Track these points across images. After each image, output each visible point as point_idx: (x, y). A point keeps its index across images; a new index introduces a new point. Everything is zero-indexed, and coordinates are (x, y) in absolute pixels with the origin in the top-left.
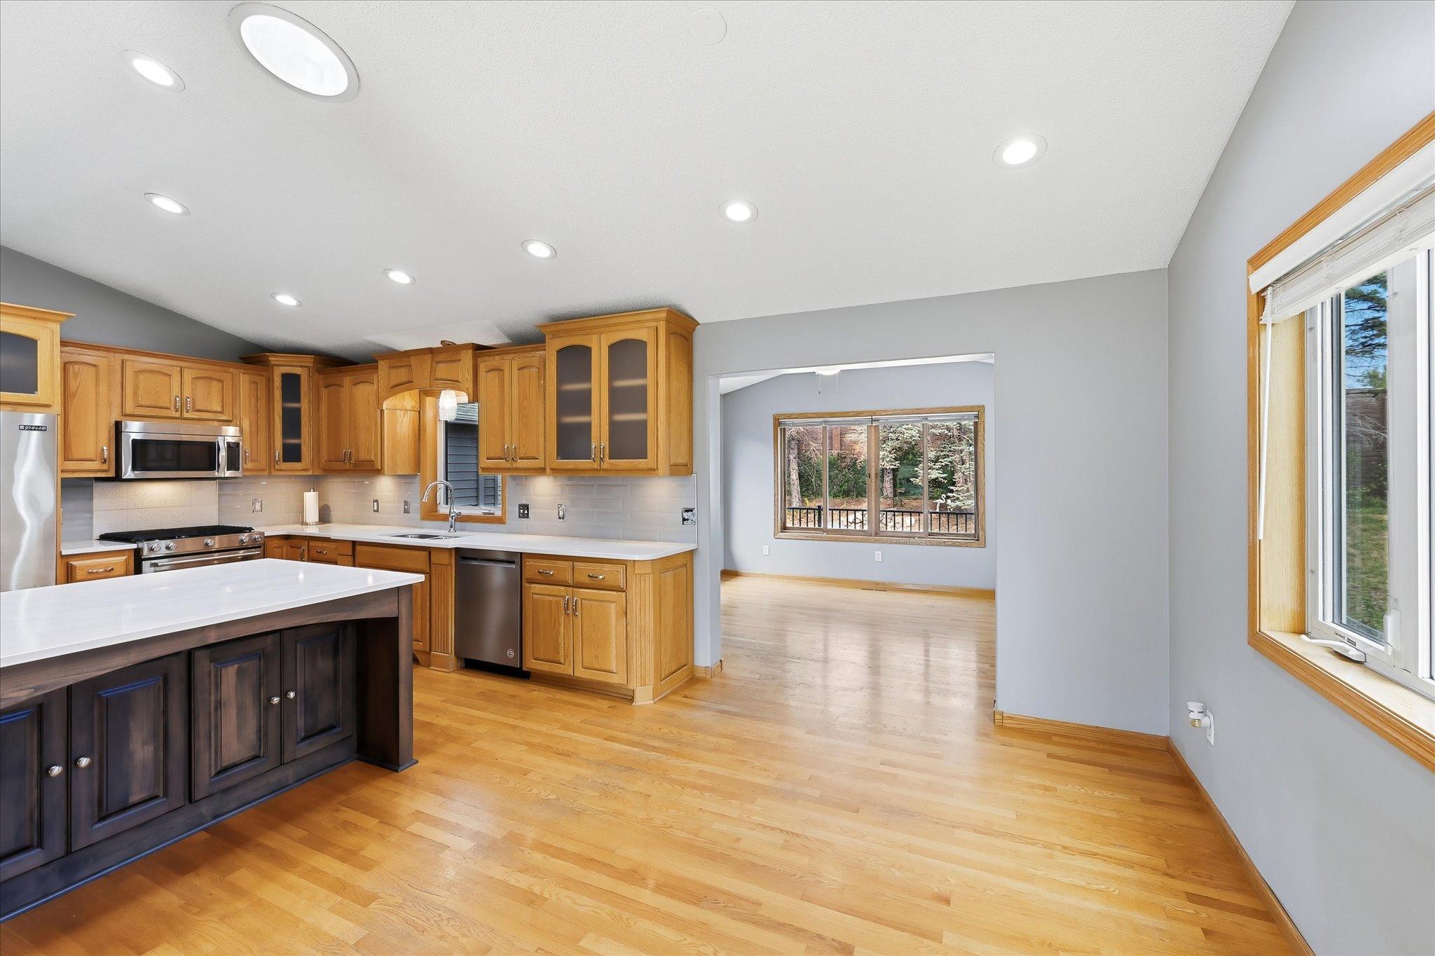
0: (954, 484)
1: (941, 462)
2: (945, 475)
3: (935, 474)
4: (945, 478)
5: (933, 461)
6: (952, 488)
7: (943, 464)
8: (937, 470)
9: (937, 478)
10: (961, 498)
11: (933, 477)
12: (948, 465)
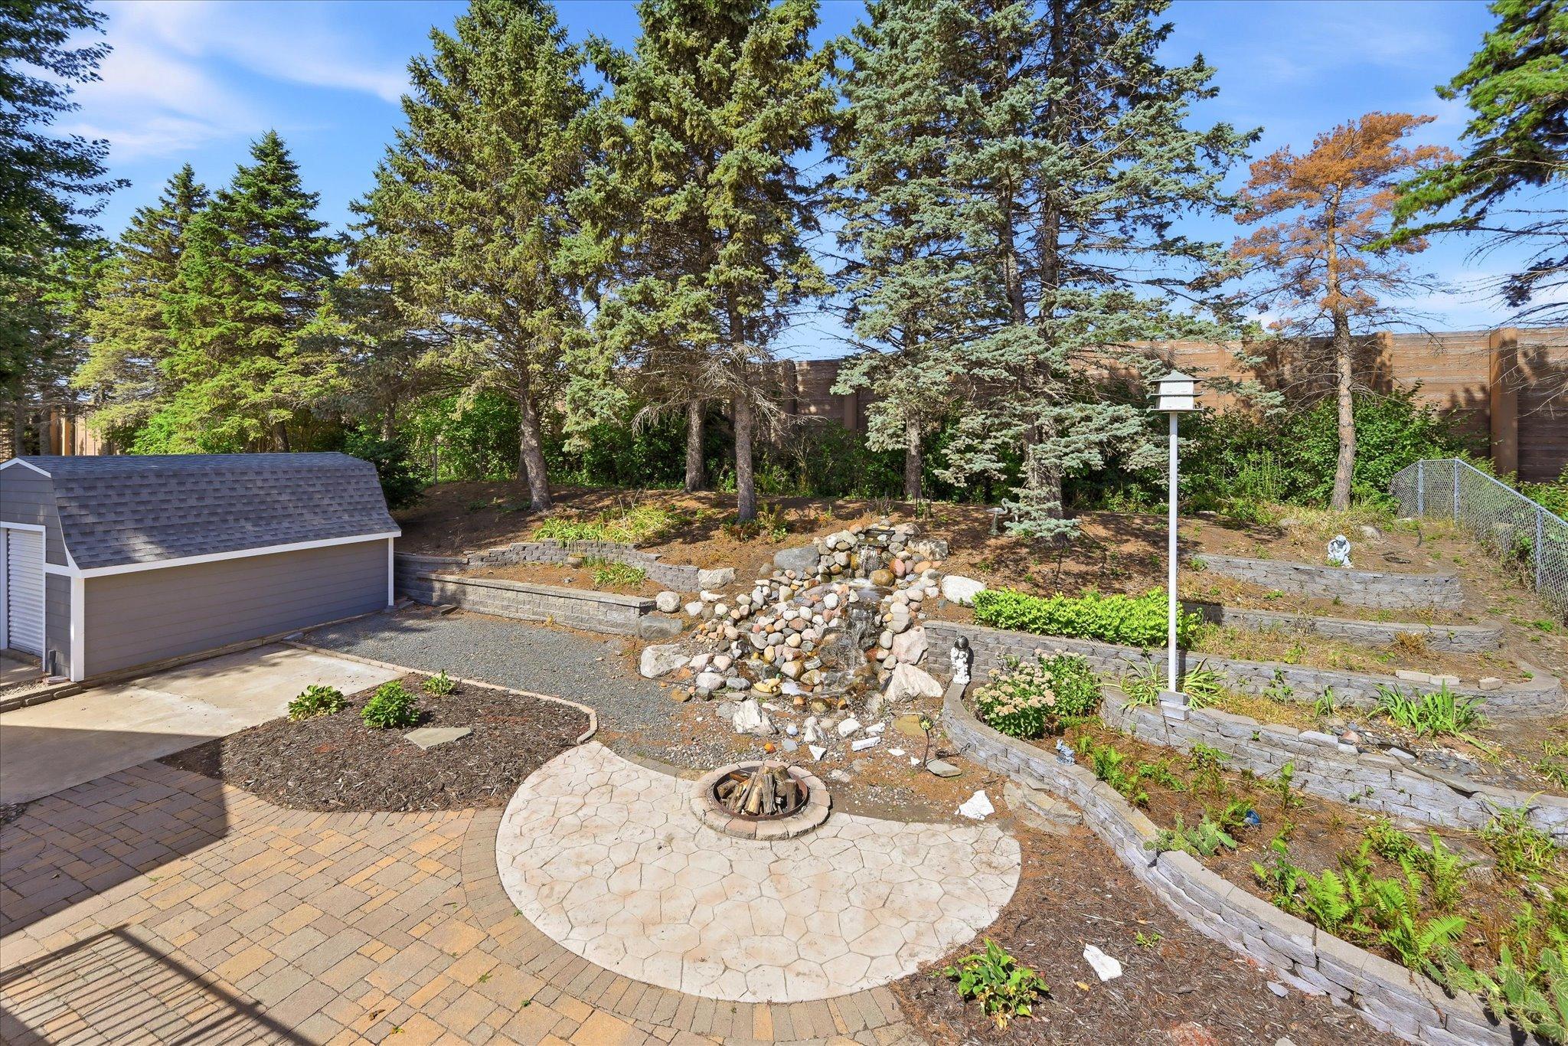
0: (1020, 483)
1: (995, 437)
2: (1001, 465)
3: (980, 463)
4: (1000, 471)
5: (978, 436)
6: (1015, 490)
7: (999, 442)
8: (986, 453)
9: (985, 471)
10: (1034, 514)
11: (977, 467)
12: (1008, 443)
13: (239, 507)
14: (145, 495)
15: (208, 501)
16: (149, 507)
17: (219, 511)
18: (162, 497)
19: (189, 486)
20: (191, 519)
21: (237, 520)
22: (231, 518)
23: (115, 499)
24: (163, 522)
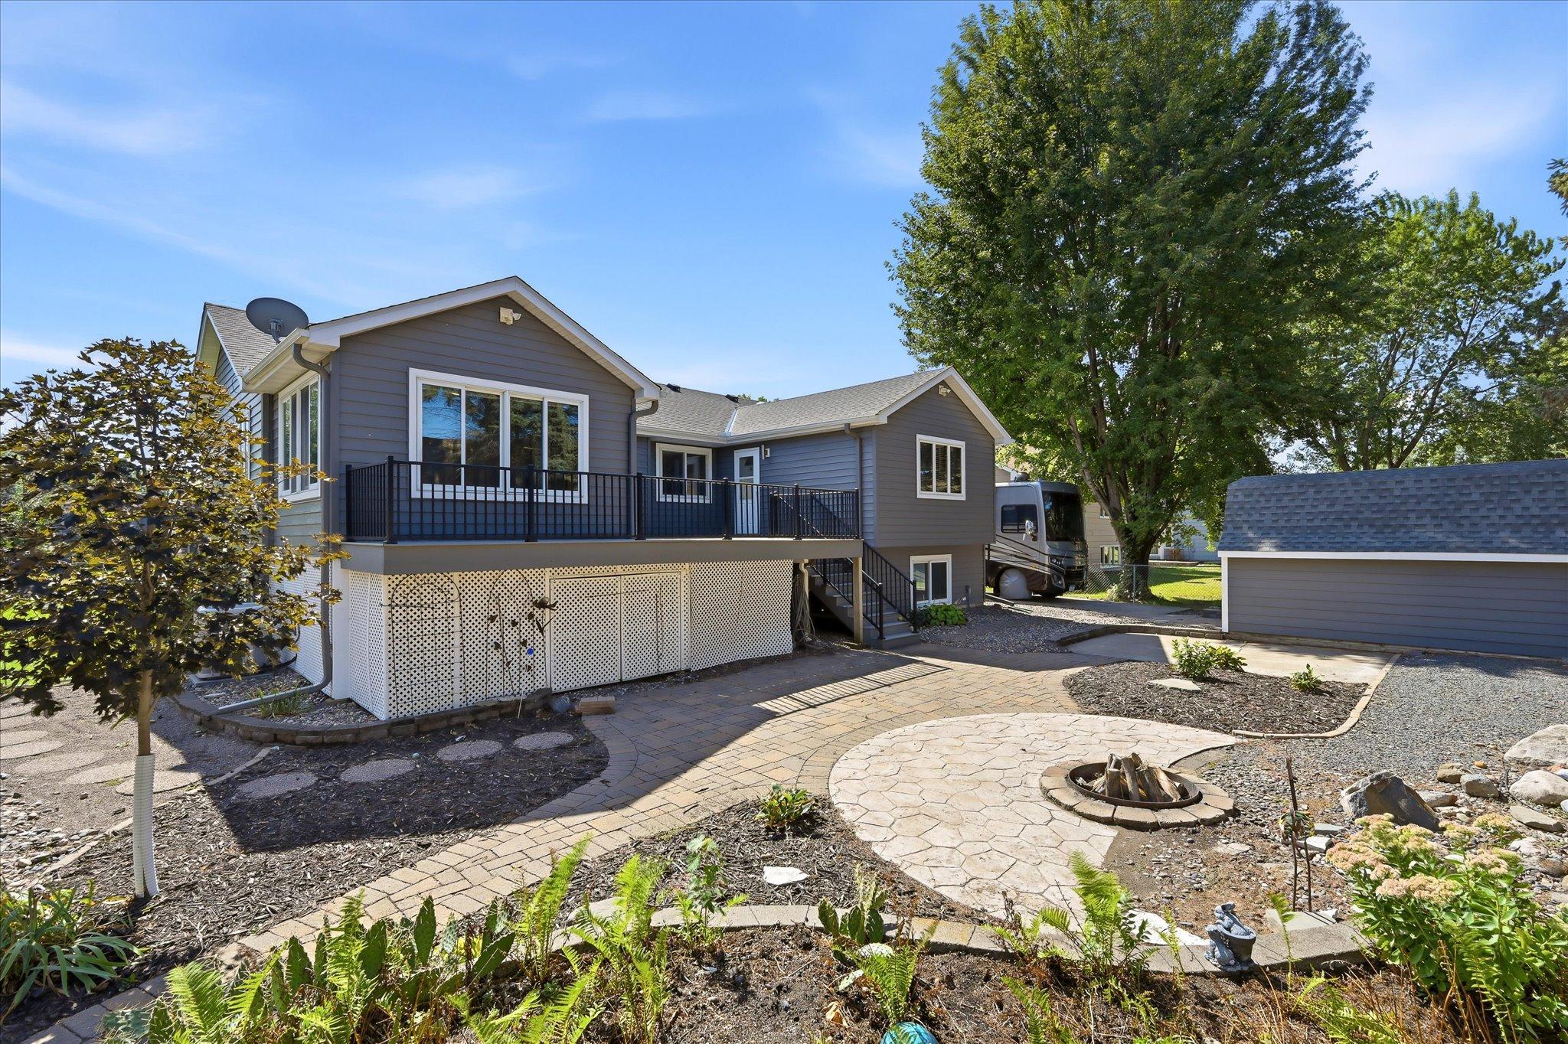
13: (1367, 514)
14: (1286, 501)
15: (1338, 508)
16: (1286, 511)
17: (1345, 516)
18: (1298, 503)
19: (1324, 495)
20: (1317, 523)
21: (1360, 526)
22: (1354, 524)
23: (1263, 504)
24: (1293, 523)
